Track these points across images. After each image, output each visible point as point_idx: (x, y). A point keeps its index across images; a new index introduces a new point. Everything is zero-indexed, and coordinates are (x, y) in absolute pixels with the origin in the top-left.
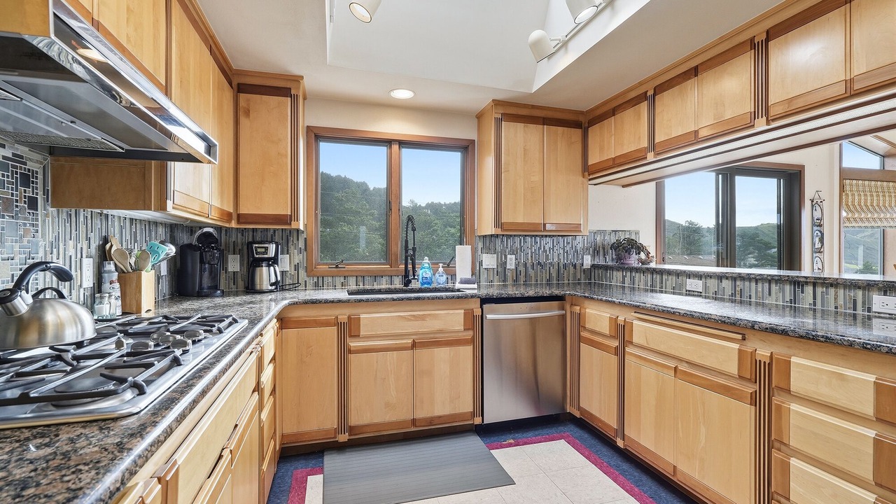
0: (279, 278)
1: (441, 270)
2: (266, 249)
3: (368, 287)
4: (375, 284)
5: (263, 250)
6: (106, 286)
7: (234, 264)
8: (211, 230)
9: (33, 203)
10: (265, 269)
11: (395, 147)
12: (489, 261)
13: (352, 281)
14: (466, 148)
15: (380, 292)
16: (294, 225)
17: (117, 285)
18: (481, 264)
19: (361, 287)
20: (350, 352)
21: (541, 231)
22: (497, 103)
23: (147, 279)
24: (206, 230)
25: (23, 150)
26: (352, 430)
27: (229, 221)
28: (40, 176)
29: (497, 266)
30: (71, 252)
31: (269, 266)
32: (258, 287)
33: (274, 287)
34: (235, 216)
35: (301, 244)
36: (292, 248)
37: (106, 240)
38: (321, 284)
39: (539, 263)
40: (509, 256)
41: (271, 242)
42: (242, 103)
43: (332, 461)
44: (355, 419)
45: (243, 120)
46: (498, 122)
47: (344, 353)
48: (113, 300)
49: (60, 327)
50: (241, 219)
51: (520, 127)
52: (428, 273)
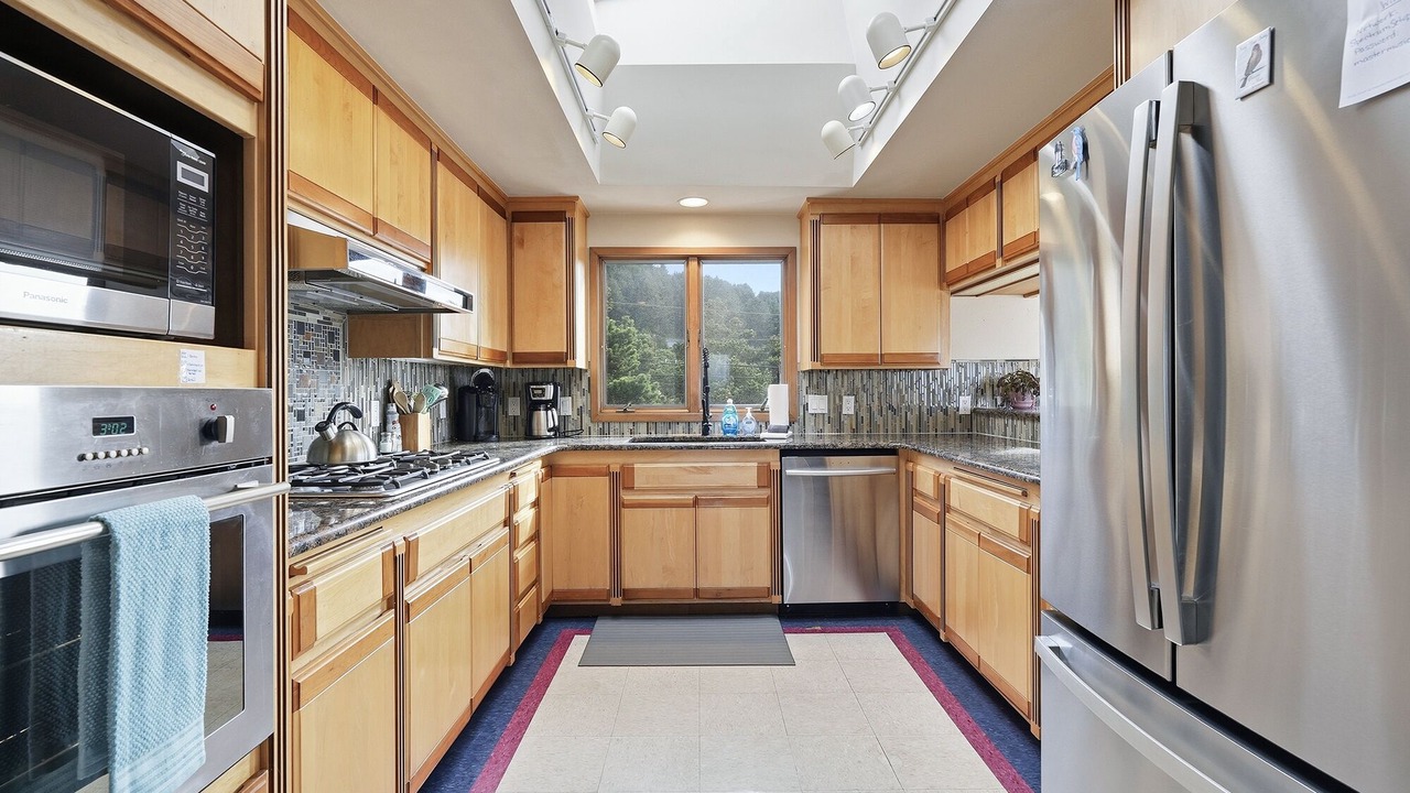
0: (557, 424)
1: (749, 415)
2: (543, 390)
3: (659, 436)
4: (670, 431)
5: (540, 392)
6: (390, 426)
7: (515, 408)
8: (487, 371)
9: (336, 355)
10: (543, 413)
11: (694, 264)
12: (817, 404)
13: (643, 428)
14: (786, 256)
15: (673, 440)
16: (570, 364)
17: (398, 425)
18: (806, 407)
19: (653, 435)
20: (624, 506)
21: (877, 364)
22: (813, 201)
23: (424, 421)
24: (482, 371)
25: (329, 313)
26: (625, 593)
27: (504, 361)
28: (341, 333)
29: (829, 410)
30: (363, 395)
31: (547, 409)
32: (535, 433)
33: (552, 433)
34: (510, 356)
35: (585, 385)
36: (574, 389)
37: (390, 384)
38: (606, 431)
39: (891, 407)
40: (845, 398)
41: (548, 383)
42: (516, 233)
43: (603, 626)
44: (629, 582)
45: (517, 252)
46: (816, 226)
47: (617, 506)
48: (395, 439)
49: (354, 450)
50: (517, 358)
51: (845, 230)
52: (732, 420)
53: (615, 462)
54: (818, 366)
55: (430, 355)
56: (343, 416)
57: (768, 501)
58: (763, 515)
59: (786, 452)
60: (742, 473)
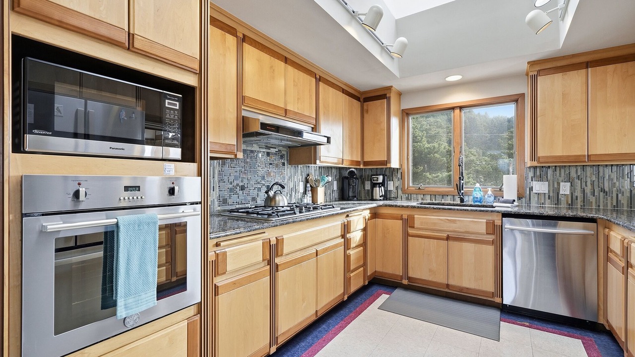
0: (383, 194)
1: (490, 192)
2: (378, 178)
3: (437, 202)
4: (443, 200)
5: (376, 179)
6: (307, 192)
7: (368, 186)
8: (353, 170)
9: (284, 164)
10: (378, 188)
11: (457, 111)
12: (540, 187)
13: (428, 197)
14: (517, 99)
15: (443, 204)
16: (388, 166)
17: (310, 192)
18: (531, 189)
19: (434, 201)
20: (409, 235)
21: (585, 162)
22: (532, 64)
23: (321, 191)
24: (351, 169)
25: (281, 148)
26: (409, 279)
27: (360, 166)
28: (286, 156)
29: (549, 191)
30: (296, 180)
31: (379, 187)
32: (374, 198)
33: (382, 198)
34: (362, 163)
35: (399, 176)
36: (394, 178)
37: (308, 175)
38: (410, 198)
39: (603, 190)
40: (562, 184)
41: (380, 175)
42: (365, 107)
43: (398, 293)
44: (411, 274)
45: (365, 115)
46: (534, 80)
47: (406, 236)
48: (308, 198)
49: (279, 202)
50: (366, 163)
51: (558, 78)
52: (478, 194)
53: (405, 213)
54: (535, 164)
55: (315, 163)
56: (276, 188)
57: (493, 242)
58: (490, 249)
59: (506, 215)
60: (478, 225)
